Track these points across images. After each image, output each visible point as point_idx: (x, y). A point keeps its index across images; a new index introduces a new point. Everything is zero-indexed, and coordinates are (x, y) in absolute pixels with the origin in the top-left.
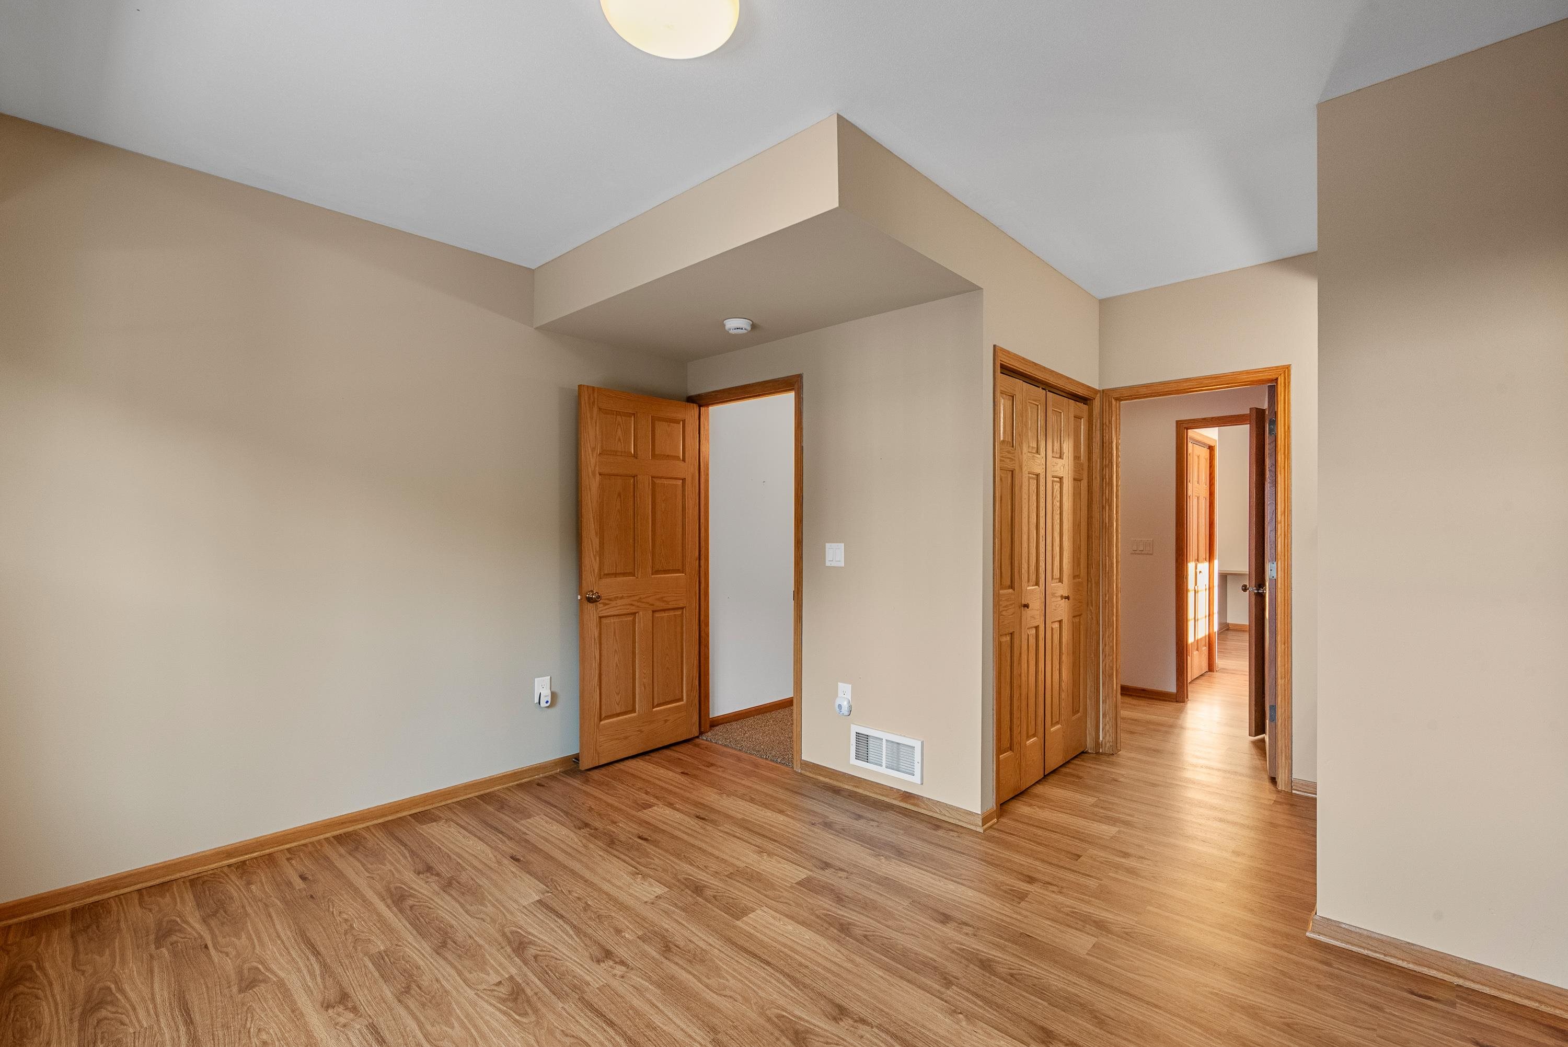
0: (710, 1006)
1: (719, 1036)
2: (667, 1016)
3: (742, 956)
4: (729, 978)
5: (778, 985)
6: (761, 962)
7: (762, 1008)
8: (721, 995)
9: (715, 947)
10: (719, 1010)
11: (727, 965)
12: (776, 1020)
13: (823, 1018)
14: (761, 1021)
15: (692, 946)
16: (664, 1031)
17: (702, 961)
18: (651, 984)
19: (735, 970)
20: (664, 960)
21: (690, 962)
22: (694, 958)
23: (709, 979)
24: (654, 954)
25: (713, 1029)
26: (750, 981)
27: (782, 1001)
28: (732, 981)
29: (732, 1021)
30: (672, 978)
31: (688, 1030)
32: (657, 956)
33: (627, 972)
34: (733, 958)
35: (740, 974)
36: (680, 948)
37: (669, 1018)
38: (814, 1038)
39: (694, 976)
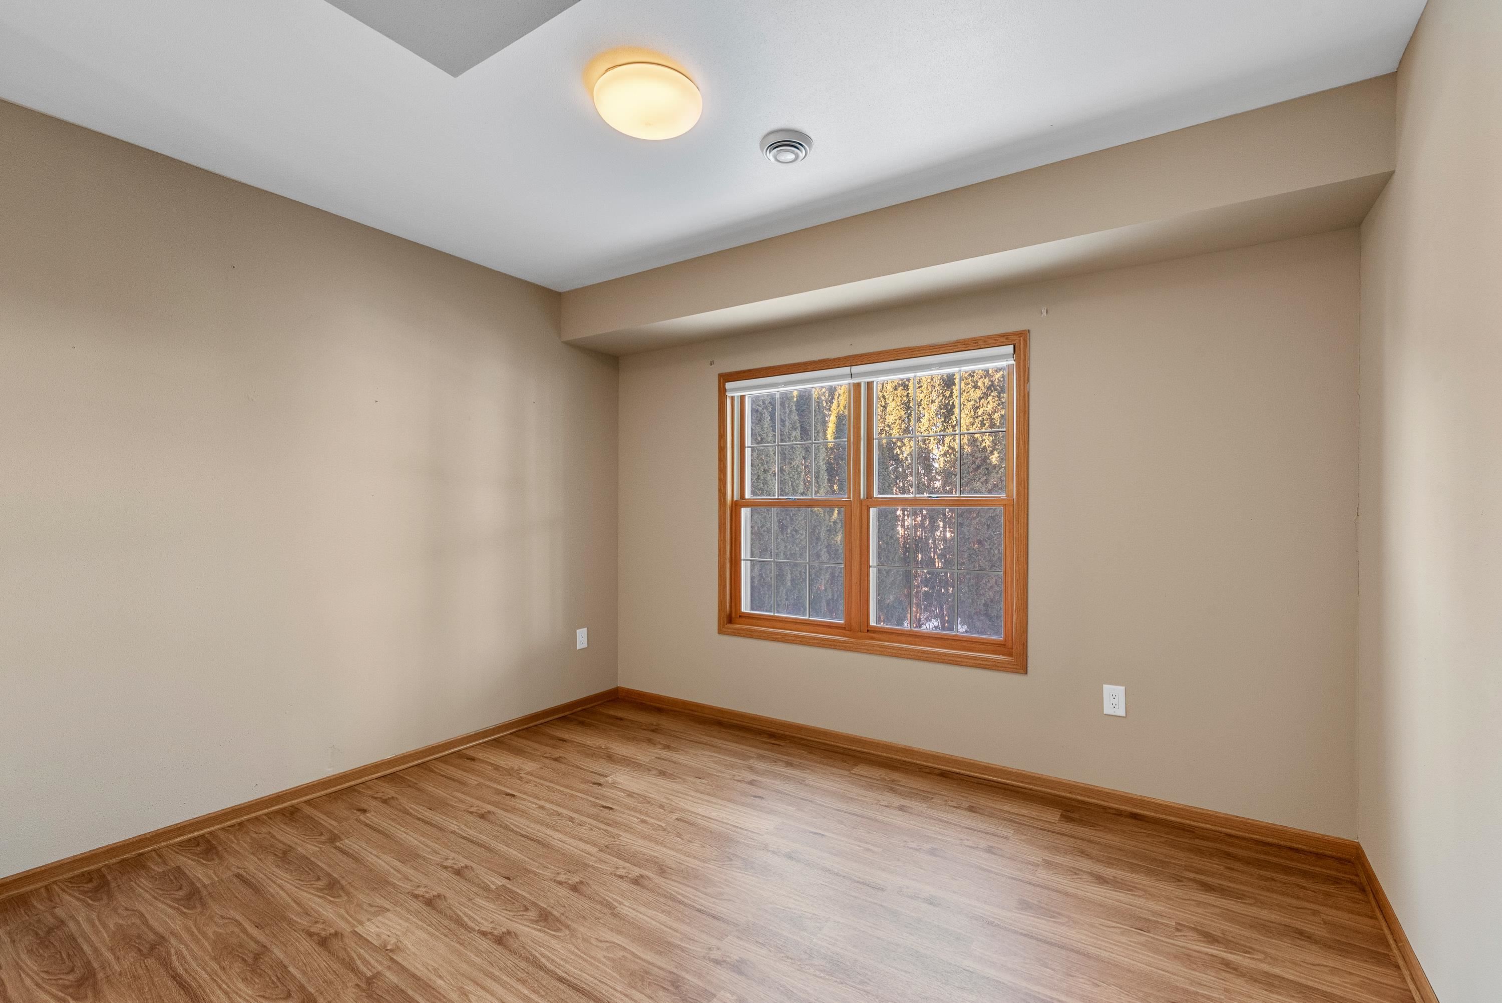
0: (619, 932)
1: (610, 911)
2: (656, 921)
3: (589, 985)
4: (604, 960)
5: (554, 957)
6: (568, 981)
7: (573, 935)
8: (610, 942)
9: (621, 992)
10: (612, 930)
11: (605, 972)
12: (561, 927)
13: (519, 933)
14: (574, 925)
15: (648, 992)
16: (655, 910)
17: (633, 974)
18: (680, 945)
19: (597, 968)
20: (675, 971)
21: (647, 973)
22: (642, 977)
23: (624, 956)
24: (687, 976)
25: (615, 915)
26: (582, 958)
27: (554, 943)
28: (599, 956)
29: (600, 922)
30: (660, 953)
31: (636, 913)
32: (684, 974)
33: (707, 953)
34: (600, 981)
35: (592, 965)
36: (662, 987)
37: (653, 920)
38: (532, 918)
39: (639, 958)
